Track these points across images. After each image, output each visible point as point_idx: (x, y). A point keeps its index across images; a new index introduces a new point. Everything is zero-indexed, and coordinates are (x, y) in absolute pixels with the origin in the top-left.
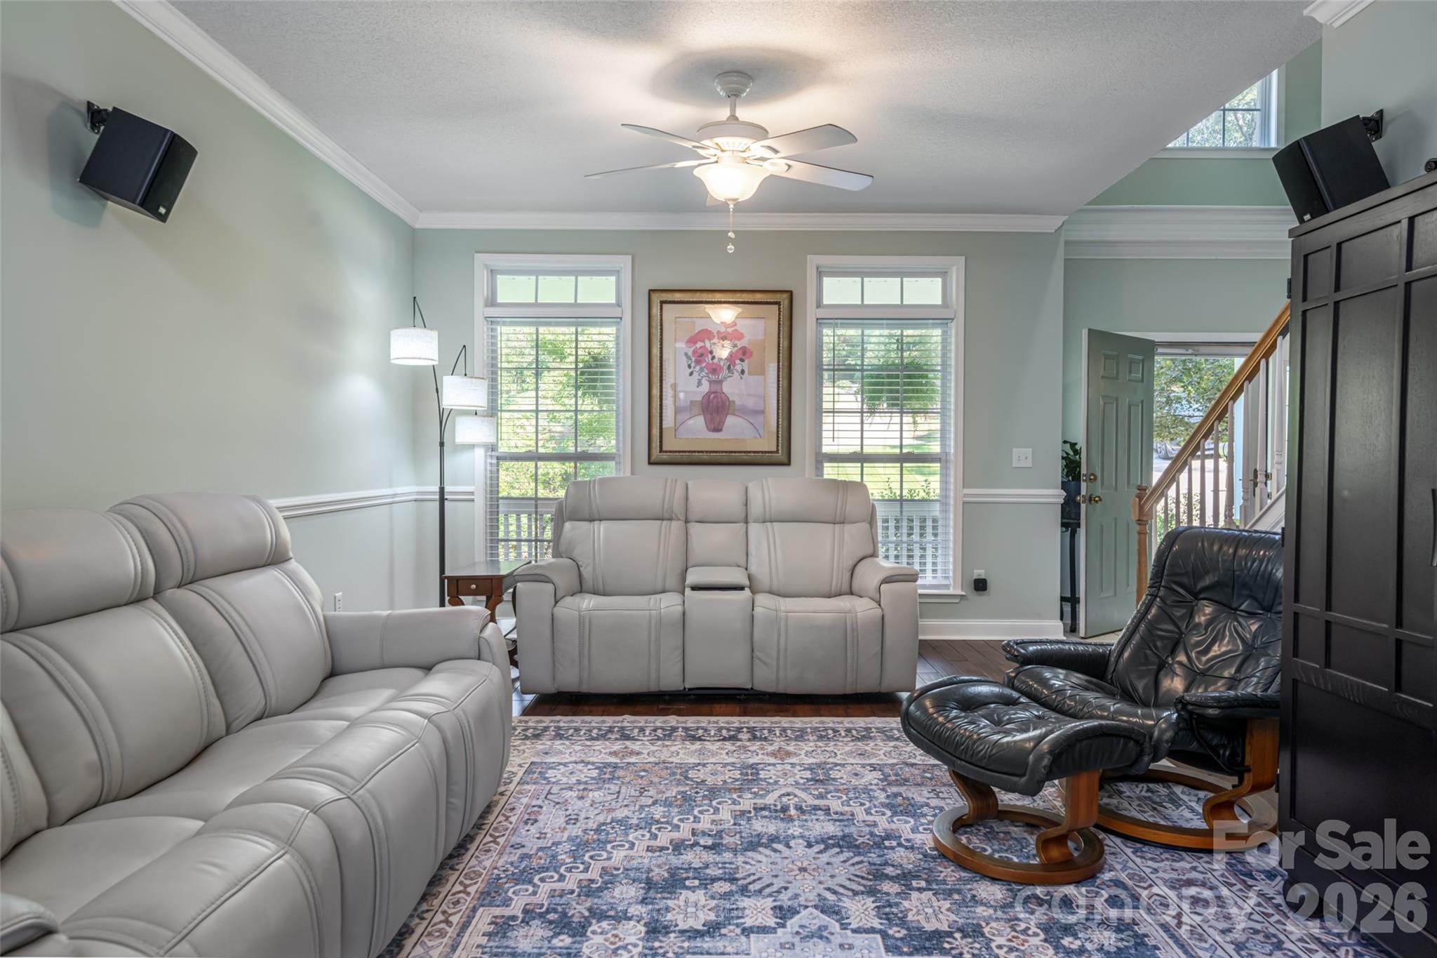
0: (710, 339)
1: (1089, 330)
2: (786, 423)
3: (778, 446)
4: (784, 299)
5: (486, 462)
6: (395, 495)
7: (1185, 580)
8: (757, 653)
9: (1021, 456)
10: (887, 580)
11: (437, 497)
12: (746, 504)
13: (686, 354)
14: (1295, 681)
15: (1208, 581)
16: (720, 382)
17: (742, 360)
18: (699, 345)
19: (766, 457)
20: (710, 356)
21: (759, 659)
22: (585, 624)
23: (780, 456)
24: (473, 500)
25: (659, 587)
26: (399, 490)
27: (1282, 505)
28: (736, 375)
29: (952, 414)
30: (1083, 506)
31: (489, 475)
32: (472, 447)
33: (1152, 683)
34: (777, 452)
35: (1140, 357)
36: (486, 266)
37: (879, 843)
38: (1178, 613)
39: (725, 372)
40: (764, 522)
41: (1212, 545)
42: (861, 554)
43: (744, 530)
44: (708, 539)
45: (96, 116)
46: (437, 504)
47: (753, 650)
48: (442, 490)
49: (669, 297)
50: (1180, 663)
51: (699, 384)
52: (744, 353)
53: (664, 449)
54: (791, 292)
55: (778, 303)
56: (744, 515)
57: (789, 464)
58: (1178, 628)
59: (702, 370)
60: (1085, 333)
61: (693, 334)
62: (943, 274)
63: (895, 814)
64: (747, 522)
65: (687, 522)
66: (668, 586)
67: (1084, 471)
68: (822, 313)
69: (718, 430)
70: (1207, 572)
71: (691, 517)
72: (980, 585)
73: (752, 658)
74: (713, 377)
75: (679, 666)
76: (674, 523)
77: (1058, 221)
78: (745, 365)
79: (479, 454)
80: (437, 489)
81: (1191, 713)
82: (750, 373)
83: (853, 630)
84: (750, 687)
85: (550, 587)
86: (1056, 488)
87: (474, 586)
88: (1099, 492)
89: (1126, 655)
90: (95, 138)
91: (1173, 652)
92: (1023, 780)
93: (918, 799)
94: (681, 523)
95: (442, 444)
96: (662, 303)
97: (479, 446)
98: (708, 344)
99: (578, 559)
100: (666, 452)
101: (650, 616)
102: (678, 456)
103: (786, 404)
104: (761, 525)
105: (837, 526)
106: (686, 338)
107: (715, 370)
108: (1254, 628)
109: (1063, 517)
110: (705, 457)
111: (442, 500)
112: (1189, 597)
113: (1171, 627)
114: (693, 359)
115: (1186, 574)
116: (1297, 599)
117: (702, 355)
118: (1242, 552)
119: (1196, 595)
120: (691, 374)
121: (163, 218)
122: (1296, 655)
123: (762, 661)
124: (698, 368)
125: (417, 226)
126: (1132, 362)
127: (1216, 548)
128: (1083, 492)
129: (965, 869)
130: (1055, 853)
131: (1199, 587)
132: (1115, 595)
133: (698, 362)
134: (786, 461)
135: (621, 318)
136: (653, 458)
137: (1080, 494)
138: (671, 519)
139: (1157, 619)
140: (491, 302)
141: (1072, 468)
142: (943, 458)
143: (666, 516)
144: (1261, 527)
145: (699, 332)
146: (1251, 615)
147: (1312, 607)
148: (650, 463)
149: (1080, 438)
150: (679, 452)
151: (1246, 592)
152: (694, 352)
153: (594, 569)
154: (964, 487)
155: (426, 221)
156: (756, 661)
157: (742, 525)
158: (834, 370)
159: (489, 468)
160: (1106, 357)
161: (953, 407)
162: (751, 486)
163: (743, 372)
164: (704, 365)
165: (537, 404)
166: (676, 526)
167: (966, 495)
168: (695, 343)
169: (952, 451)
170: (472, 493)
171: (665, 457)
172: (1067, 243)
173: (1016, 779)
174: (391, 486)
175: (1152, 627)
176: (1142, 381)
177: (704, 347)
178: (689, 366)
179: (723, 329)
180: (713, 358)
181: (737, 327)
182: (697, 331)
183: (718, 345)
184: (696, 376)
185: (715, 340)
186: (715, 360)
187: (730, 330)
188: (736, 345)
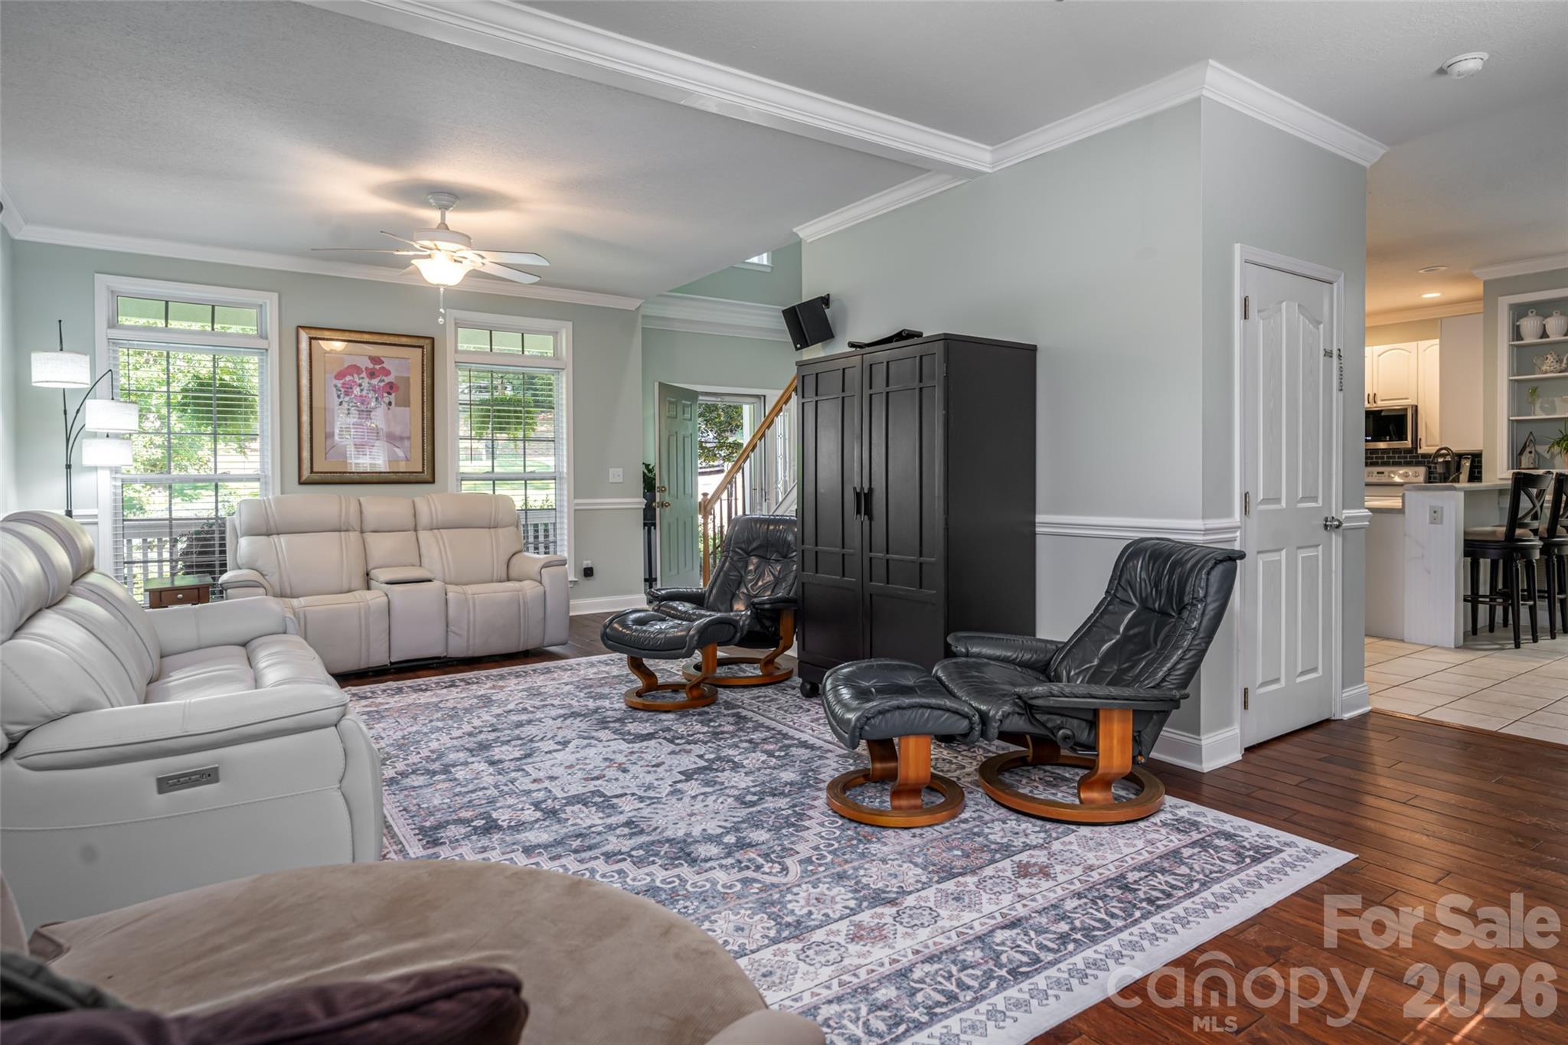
0: (358, 374)
1: (660, 383)
2: (430, 448)
3: (423, 467)
4: (426, 343)
5: (113, 485)
7: (743, 546)
8: (452, 628)
9: (615, 474)
10: (545, 566)
12: (415, 516)
13: (336, 386)
14: (803, 583)
15: (755, 545)
16: (368, 412)
17: (389, 394)
18: (348, 378)
19: (412, 477)
20: (358, 389)
21: (454, 633)
22: (300, 619)
23: (426, 476)
24: (96, 523)
25: (345, 587)
27: (795, 490)
28: (384, 406)
29: (565, 442)
30: (658, 510)
31: (113, 498)
32: (95, 469)
33: (729, 606)
34: (423, 472)
35: (689, 403)
36: (108, 287)
37: (596, 711)
38: (740, 565)
39: (374, 403)
40: (431, 529)
41: (756, 525)
42: (514, 551)
43: (414, 538)
44: (381, 546)
47: (447, 626)
49: (318, 334)
50: (743, 593)
51: (349, 412)
52: (391, 388)
53: (315, 470)
54: (433, 339)
55: (421, 347)
56: (414, 524)
57: (433, 482)
58: (739, 572)
59: (351, 400)
60: (657, 385)
61: (342, 368)
62: (555, 333)
63: (595, 700)
64: (416, 530)
65: (363, 532)
66: (353, 586)
67: (657, 485)
68: (459, 358)
70: (754, 540)
71: (365, 528)
72: (588, 572)
73: (447, 631)
74: (362, 406)
75: (386, 645)
76: (352, 534)
77: (637, 303)
78: (392, 398)
79: (105, 476)
81: (757, 609)
82: (396, 405)
83: (524, 603)
84: (444, 655)
85: (261, 590)
86: (638, 497)
87: (180, 596)
88: (667, 499)
89: (714, 592)
91: (738, 588)
92: (684, 650)
93: (604, 692)
94: (358, 533)
95: (69, 465)
96: (311, 338)
97: (103, 468)
98: (356, 377)
100: (317, 473)
101: (360, 609)
102: (328, 477)
103: (430, 432)
104: (430, 532)
105: (492, 530)
106: (334, 373)
107: (363, 401)
108: (778, 568)
109: (645, 519)
110: (356, 477)
112: (745, 555)
113: (736, 573)
114: (343, 390)
115: (744, 542)
116: (803, 544)
117: (350, 388)
118: (771, 527)
119: (749, 554)
120: (341, 404)
122: (803, 571)
123: (457, 634)
124: (347, 399)
125: (18, 237)
126: (684, 406)
127: (758, 525)
128: (658, 500)
129: (649, 711)
130: (695, 693)
131: (750, 548)
132: (678, 573)
133: (347, 394)
134: (431, 480)
135: (267, 350)
136: (304, 478)
137: (655, 501)
138: (347, 531)
139: (729, 569)
140: (113, 324)
141: (649, 485)
142: (557, 475)
143: (344, 528)
144: (779, 512)
145: (349, 367)
146: (777, 561)
147: (809, 546)
148: (301, 483)
149: (652, 461)
150: (331, 473)
151: (773, 549)
152: (343, 385)
153: (281, 576)
154: (575, 498)
155: (30, 234)
156: (450, 634)
157: (412, 533)
158: (471, 405)
159: (114, 490)
160: (671, 403)
161: (565, 436)
162: (417, 500)
163: (390, 403)
164: (353, 396)
165: (169, 427)
166: (354, 536)
167: (577, 504)
168: (345, 376)
169: (565, 470)
170: (96, 516)
171: (315, 477)
172: (644, 317)
173: (680, 651)
175: (727, 575)
176: (691, 420)
177: (353, 381)
178: (339, 397)
179: (371, 366)
180: (362, 390)
181: (384, 365)
182: (346, 366)
183: (367, 380)
184: (345, 405)
185: (364, 375)
186: (364, 393)
187: (378, 367)
188: (383, 381)
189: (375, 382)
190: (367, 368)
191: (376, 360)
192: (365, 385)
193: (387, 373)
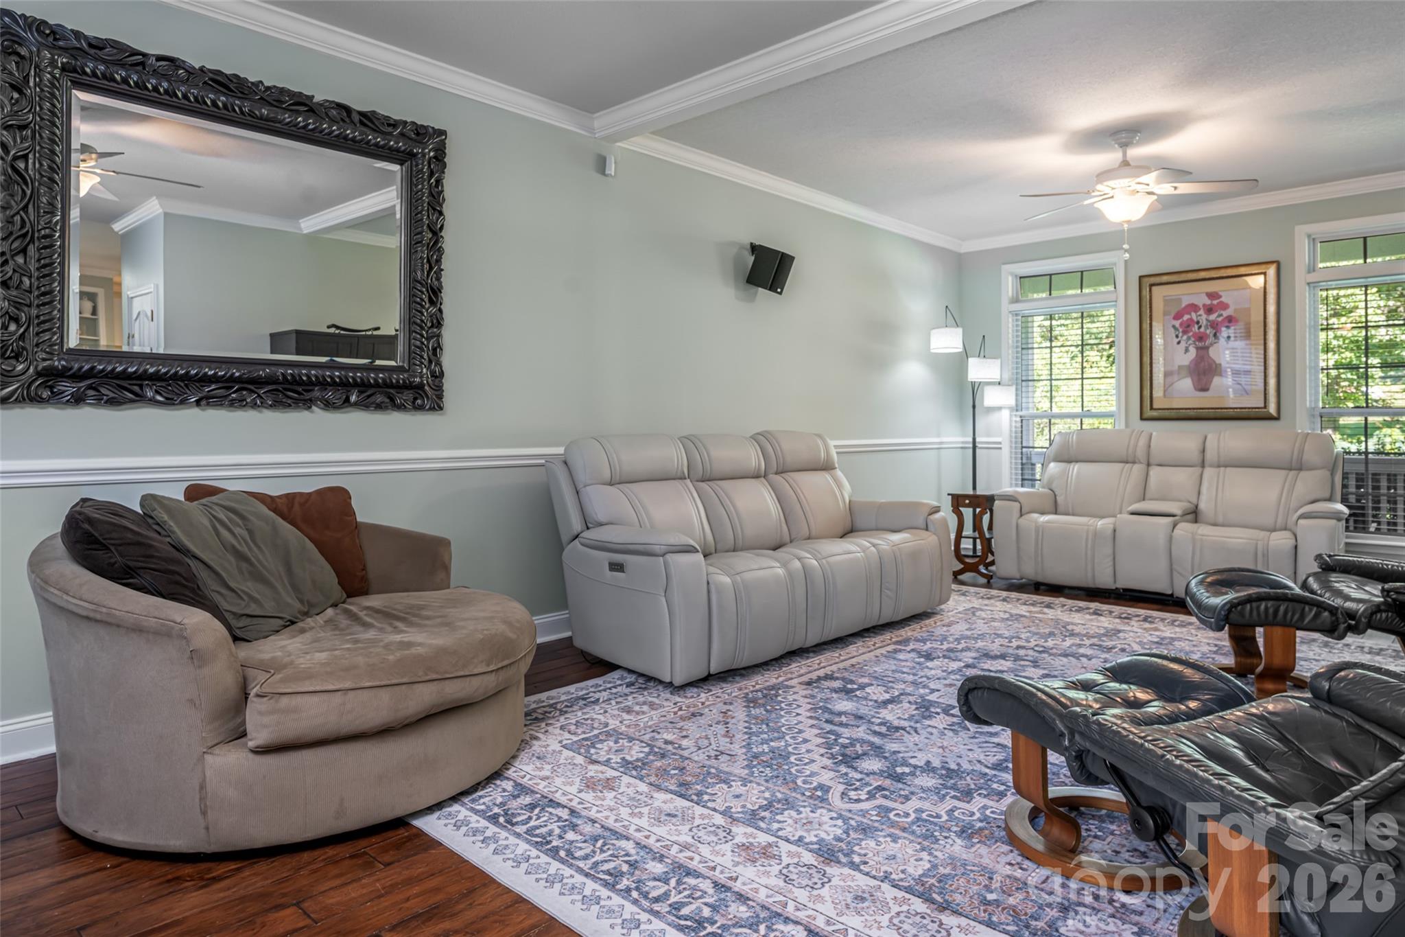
0: (1196, 312)
2: (1273, 381)
3: (1266, 402)
4: (1271, 269)
5: (1011, 421)
6: (941, 443)
10: (1306, 516)
11: (971, 445)
12: (1202, 452)
13: (1174, 326)
16: (1207, 348)
17: (1228, 327)
18: (1186, 317)
20: (1196, 326)
22: (1040, 530)
24: (1000, 449)
26: (945, 439)
28: (1222, 340)
31: (1014, 429)
32: (1000, 408)
34: (1265, 408)
36: (1012, 274)
39: (1212, 339)
40: (1219, 466)
43: (1199, 473)
44: (1164, 478)
45: (754, 248)
46: (971, 451)
47: (1172, 564)
48: (974, 439)
49: (1157, 280)
51: (1187, 350)
52: (1229, 321)
53: (1155, 406)
54: (1277, 263)
55: (1264, 274)
56: (1200, 461)
57: (1277, 418)
59: (1189, 338)
61: (1180, 309)
64: (1202, 467)
65: (1149, 465)
68: (1314, 277)
69: (1205, 389)
71: (1152, 461)
74: (1200, 344)
75: (1112, 568)
76: (1136, 467)
78: (1231, 331)
79: (1005, 414)
80: (971, 439)
82: (1235, 338)
83: (1263, 555)
84: (1170, 593)
85: (1017, 505)
87: (967, 501)
90: (753, 258)
94: (1143, 466)
95: (974, 407)
96: (1151, 285)
97: (1006, 408)
98: (1194, 316)
99: (1055, 490)
100: (1155, 409)
101: (1088, 530)
102: (1167, 413)
103: (1274, 364)
104: (1214, 469)
105: (1293, 472)
106: (1174, 313)
107: (1201, 338)
110: (1192, 413)
111: (974, 448)
114: (1181, 330)
117: (1189, 326)
120: (1179, 343)
121: (780, 293)
124: (1185, 337)
125: (962, 251)
133: (1185, 332)
134: (1274, 416)
135: (1116, 301)
136: (1144, 414)
138: (1134, 462)
143: (1129, 459)
145: (1187, 306)
148: (1140, 419)
150: (1169, 409)
152: (1181, 325)
153: (1066, 497)
155: (967, 247)
156: (1175, 574)
157: (1198, 469)
159: (1014, 424)
163: (1229, 337)
164: (1191, 334)
165: (1051, 375)
166: (1137, 469)
168: (1182, 316)
170: (1000, 443)
171: (1155, 414)
174: (939, 436)
177: (1191, 320)
178: (1177, 336)
179: (1208, 302)
180: (1200, 327)
181: (1222, 299)
182: (1183, 305)
183: (1204, 317)
184: (1183, 344)
185: (1201, 312)
186: (1202, 330)
187: (1215, 302)
188: (1221, 315)
189: (1213, 317)
190: (1204, 305)
191: (1212, 296)
192: (1204, 322)
193: (1225, 306)
